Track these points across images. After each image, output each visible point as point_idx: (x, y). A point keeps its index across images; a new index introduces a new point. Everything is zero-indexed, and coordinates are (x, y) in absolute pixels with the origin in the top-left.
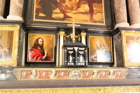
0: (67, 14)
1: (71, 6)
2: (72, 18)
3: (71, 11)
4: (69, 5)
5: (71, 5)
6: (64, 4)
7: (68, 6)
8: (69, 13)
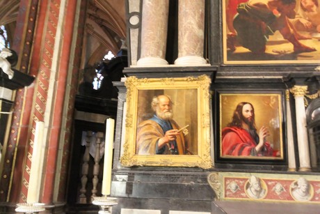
0: (301, 42)
1: (310, 23)
2: (314, 50)
3: (311, 34)
4: (304, 21)
5: (309, 20)
6: (291, 20)
7: (302, 24)
8: (306, 39)
